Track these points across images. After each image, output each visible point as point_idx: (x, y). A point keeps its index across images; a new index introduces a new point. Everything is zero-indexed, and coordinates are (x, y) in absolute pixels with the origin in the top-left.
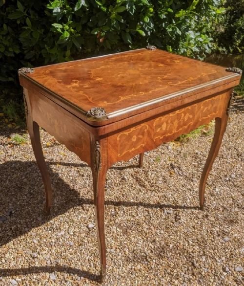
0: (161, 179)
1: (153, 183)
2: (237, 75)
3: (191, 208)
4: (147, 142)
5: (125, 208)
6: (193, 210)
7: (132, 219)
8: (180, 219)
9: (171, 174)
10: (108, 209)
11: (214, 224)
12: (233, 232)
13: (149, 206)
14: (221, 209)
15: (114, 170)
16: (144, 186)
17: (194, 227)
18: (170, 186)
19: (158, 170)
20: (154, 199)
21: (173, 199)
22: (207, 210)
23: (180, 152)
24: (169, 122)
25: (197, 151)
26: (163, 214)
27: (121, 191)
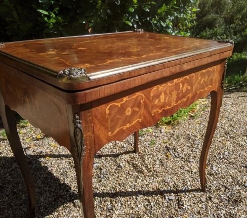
0: (158, 162)
1: (151, 168)
2: (229, 45)
3: (193, 191)
4: (144, 117)
5: (123, 199)
6: (196, 193)
7: (131, 212)
8: (183, 205)
9: (167, 156)
10: (103, 202)
11: (219, 207)
12: (240, 213)
13: (148, 193)
14: (223, 189)
15: (108, 158)
16: (141, 172)
17: (199, 213)
18: (168, 169)
19: (155, 153)
20: (153, 185)
21: (173, 183)
22: (208, 191)
23: (173, 135)
24: (168, 92)
25: (188, 132)
26: (164, 202)
27: (117, 181)
